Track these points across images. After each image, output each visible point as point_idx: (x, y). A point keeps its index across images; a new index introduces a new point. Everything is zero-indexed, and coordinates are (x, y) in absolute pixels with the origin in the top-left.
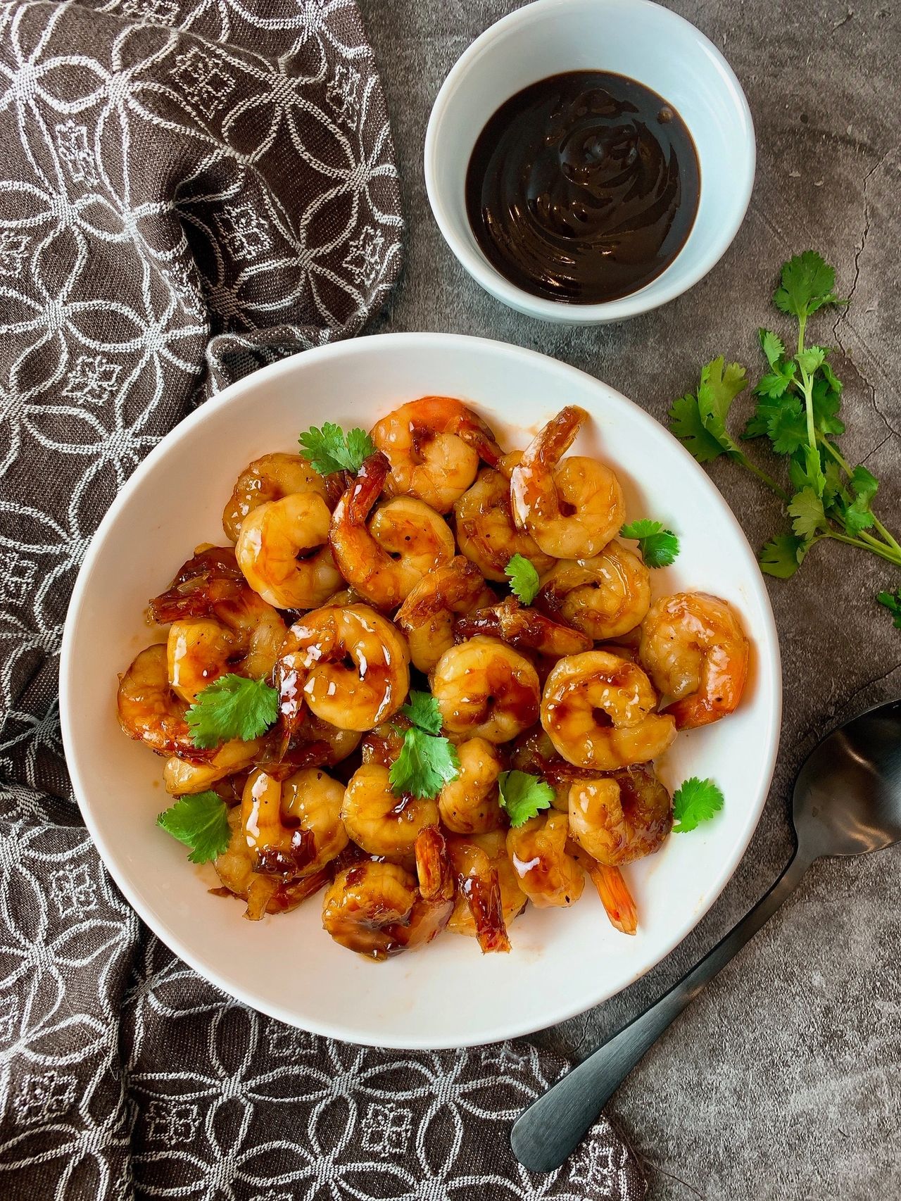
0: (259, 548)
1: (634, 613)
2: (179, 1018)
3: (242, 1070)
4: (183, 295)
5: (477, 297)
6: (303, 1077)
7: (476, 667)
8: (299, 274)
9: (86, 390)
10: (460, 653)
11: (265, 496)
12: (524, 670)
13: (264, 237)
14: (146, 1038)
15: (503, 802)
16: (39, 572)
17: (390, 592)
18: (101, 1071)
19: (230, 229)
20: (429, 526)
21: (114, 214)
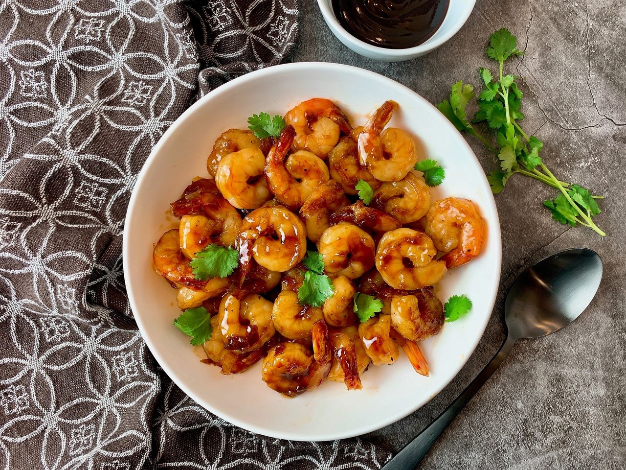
0: (229, 174)
1: (423, 209)
2: (184, 432)
3: (218, 461)
4: (187, 47)
5: (336, 52)
6: (250, 465)
7: (342, 236)
8: (246, 38)
9: (134, 99)
10: (333, 230)
11: (230, 151)
12: (367, 239)
13: (229, 18)
14: (166, 442)
15: (356, 309)
16: (109, 194)
17: (296, 199)
18: (143, 460)
19: (211, 14)
20: (316, 163)
21: (150, 6)
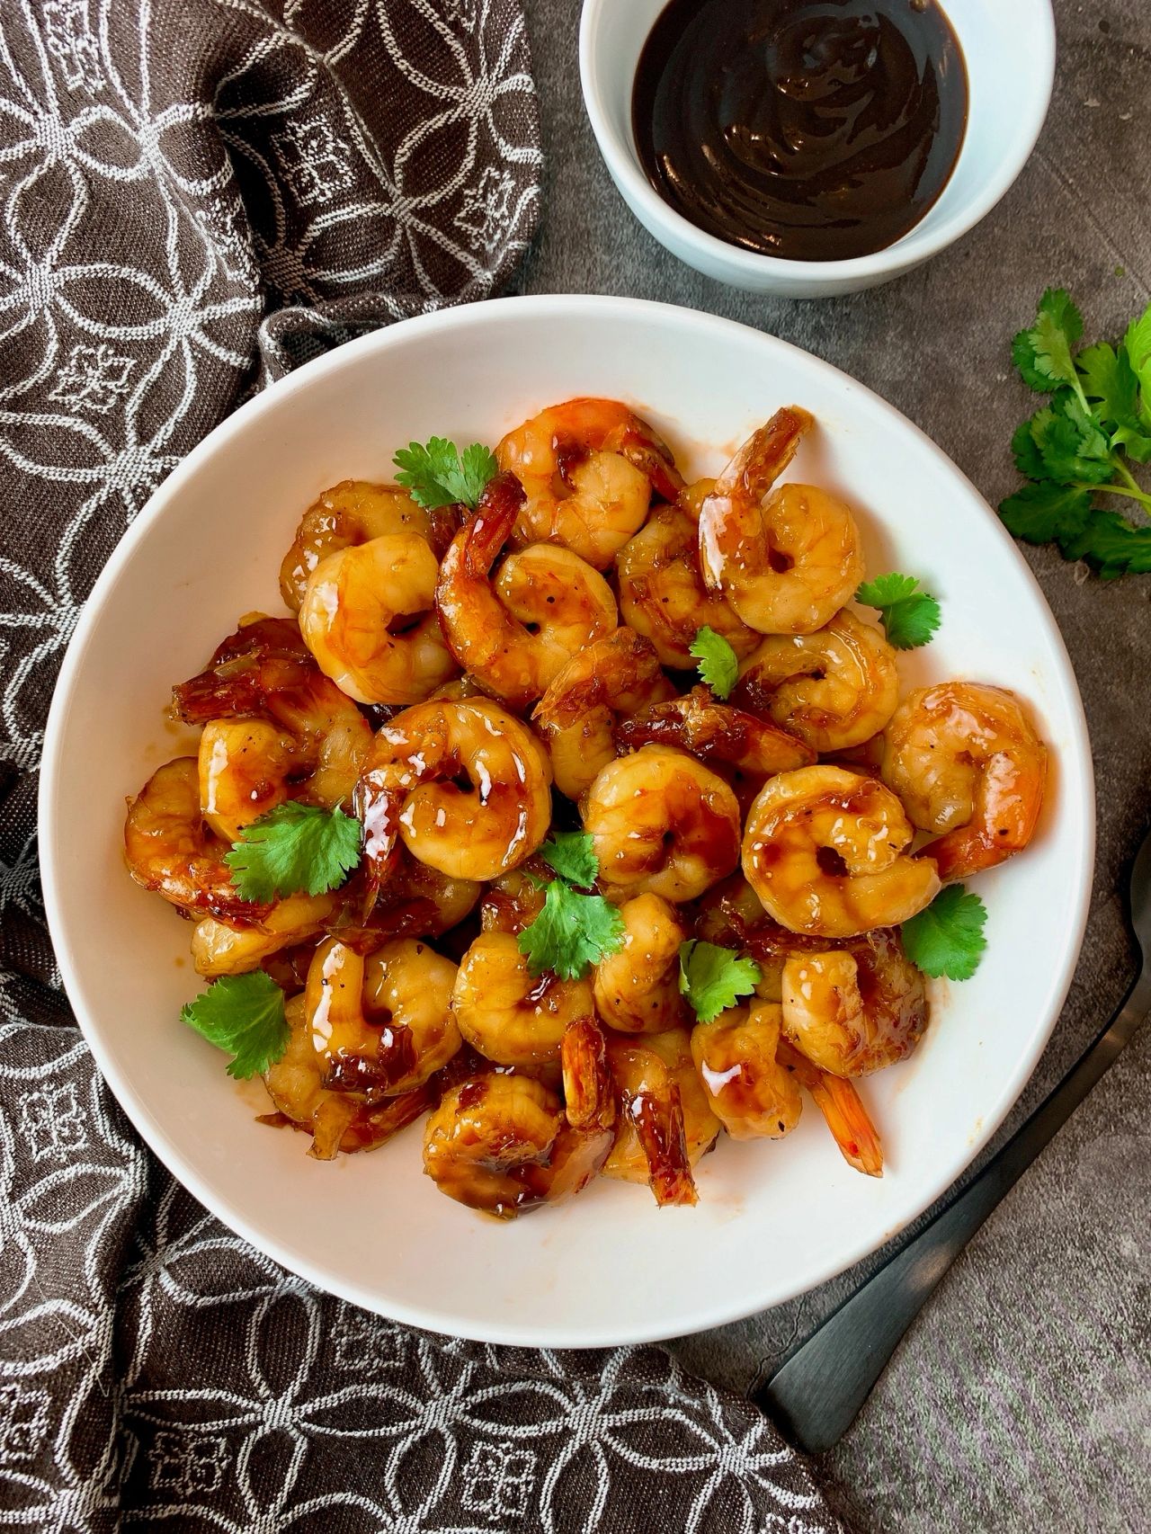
0: (335, 609)
1: (877, 713)
2: (205, 1309)
3: (295, 1388)
4: (226, 250)
5: (645, 271)
6: (383, 1401)
7: (649, 786)
8: (394, 228)
9: (84, 393)
10: (627, 767)
11: (342, 541)
12: (718, 793)
13: (344, 168)
14: (154, 1335)
15: (685, 986)
16: (12, 654)
17: (525, 679)
18: (87, 1384)
19: (295, 158)
20: (582, 581)
21: (125, 133)
